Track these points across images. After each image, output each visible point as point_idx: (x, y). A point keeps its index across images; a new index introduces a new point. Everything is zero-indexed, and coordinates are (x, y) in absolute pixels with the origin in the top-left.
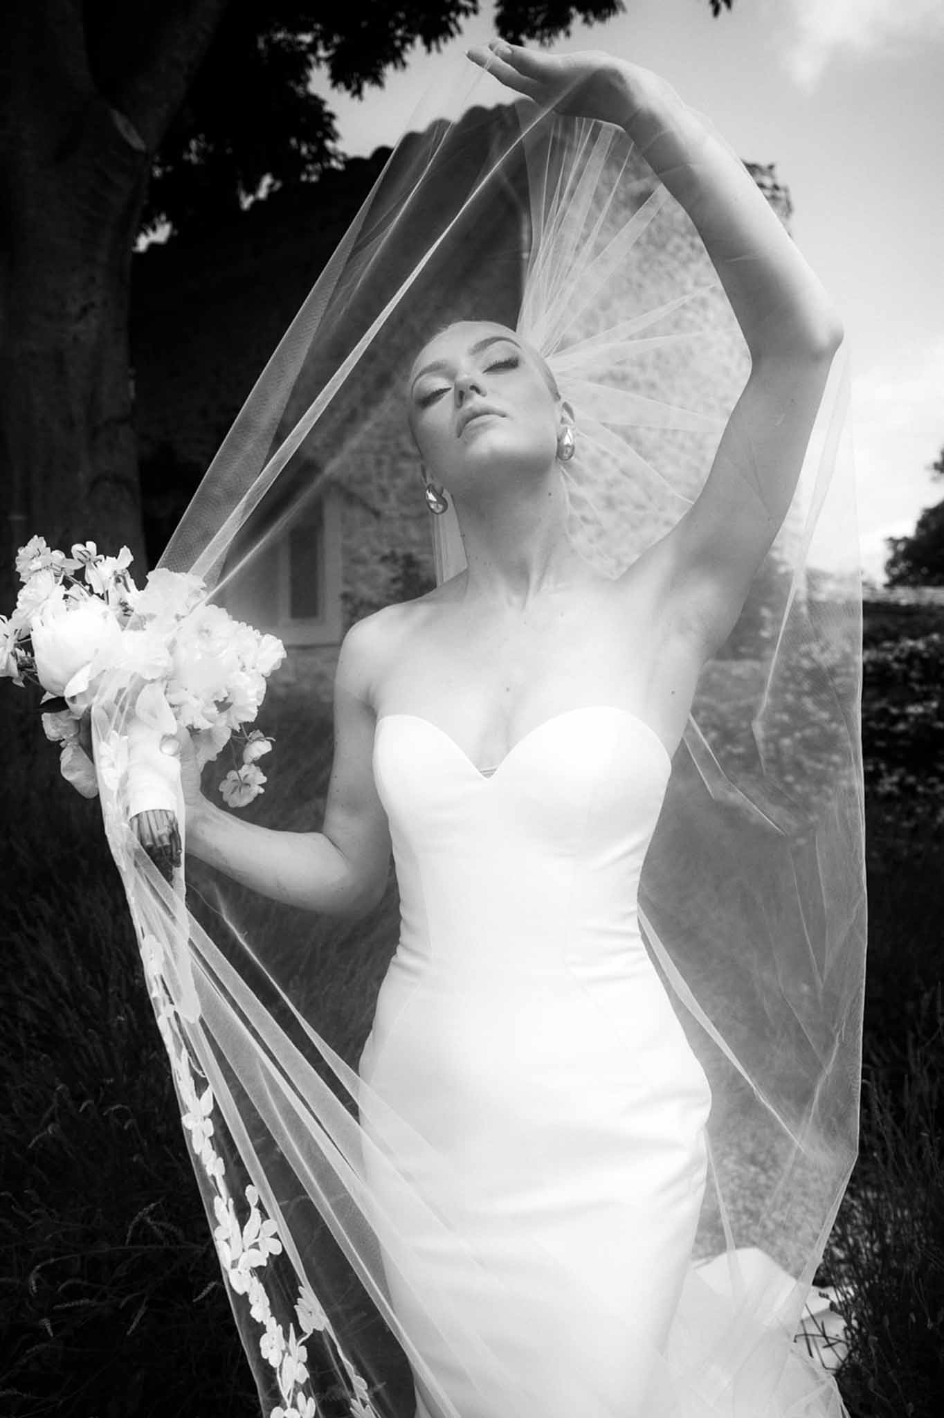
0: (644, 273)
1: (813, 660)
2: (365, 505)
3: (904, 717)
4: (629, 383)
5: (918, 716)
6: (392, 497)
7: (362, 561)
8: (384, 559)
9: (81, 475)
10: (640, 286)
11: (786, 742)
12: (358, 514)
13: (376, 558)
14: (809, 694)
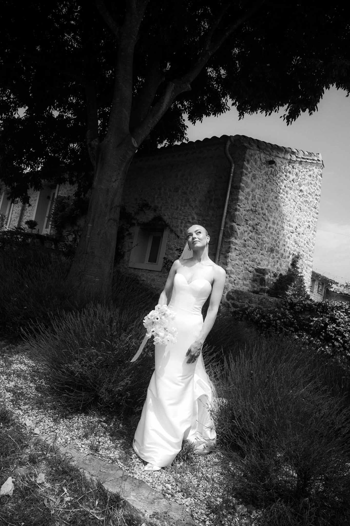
0: (268, 183)
1: (291, 300)
2: (176, 234)
3: (313, 321)
4: (257, 213)
5: (316, 321)
6: (183, 233)
7: (171, 249)
8: (177, 250)
9: (106, 218)
10: (265, 186)
11: (278, 321)
12: (173, 235)
13: (175, 249)
14: (288, 310)
